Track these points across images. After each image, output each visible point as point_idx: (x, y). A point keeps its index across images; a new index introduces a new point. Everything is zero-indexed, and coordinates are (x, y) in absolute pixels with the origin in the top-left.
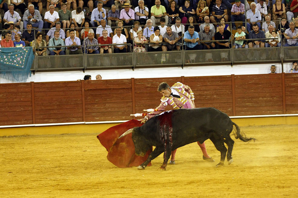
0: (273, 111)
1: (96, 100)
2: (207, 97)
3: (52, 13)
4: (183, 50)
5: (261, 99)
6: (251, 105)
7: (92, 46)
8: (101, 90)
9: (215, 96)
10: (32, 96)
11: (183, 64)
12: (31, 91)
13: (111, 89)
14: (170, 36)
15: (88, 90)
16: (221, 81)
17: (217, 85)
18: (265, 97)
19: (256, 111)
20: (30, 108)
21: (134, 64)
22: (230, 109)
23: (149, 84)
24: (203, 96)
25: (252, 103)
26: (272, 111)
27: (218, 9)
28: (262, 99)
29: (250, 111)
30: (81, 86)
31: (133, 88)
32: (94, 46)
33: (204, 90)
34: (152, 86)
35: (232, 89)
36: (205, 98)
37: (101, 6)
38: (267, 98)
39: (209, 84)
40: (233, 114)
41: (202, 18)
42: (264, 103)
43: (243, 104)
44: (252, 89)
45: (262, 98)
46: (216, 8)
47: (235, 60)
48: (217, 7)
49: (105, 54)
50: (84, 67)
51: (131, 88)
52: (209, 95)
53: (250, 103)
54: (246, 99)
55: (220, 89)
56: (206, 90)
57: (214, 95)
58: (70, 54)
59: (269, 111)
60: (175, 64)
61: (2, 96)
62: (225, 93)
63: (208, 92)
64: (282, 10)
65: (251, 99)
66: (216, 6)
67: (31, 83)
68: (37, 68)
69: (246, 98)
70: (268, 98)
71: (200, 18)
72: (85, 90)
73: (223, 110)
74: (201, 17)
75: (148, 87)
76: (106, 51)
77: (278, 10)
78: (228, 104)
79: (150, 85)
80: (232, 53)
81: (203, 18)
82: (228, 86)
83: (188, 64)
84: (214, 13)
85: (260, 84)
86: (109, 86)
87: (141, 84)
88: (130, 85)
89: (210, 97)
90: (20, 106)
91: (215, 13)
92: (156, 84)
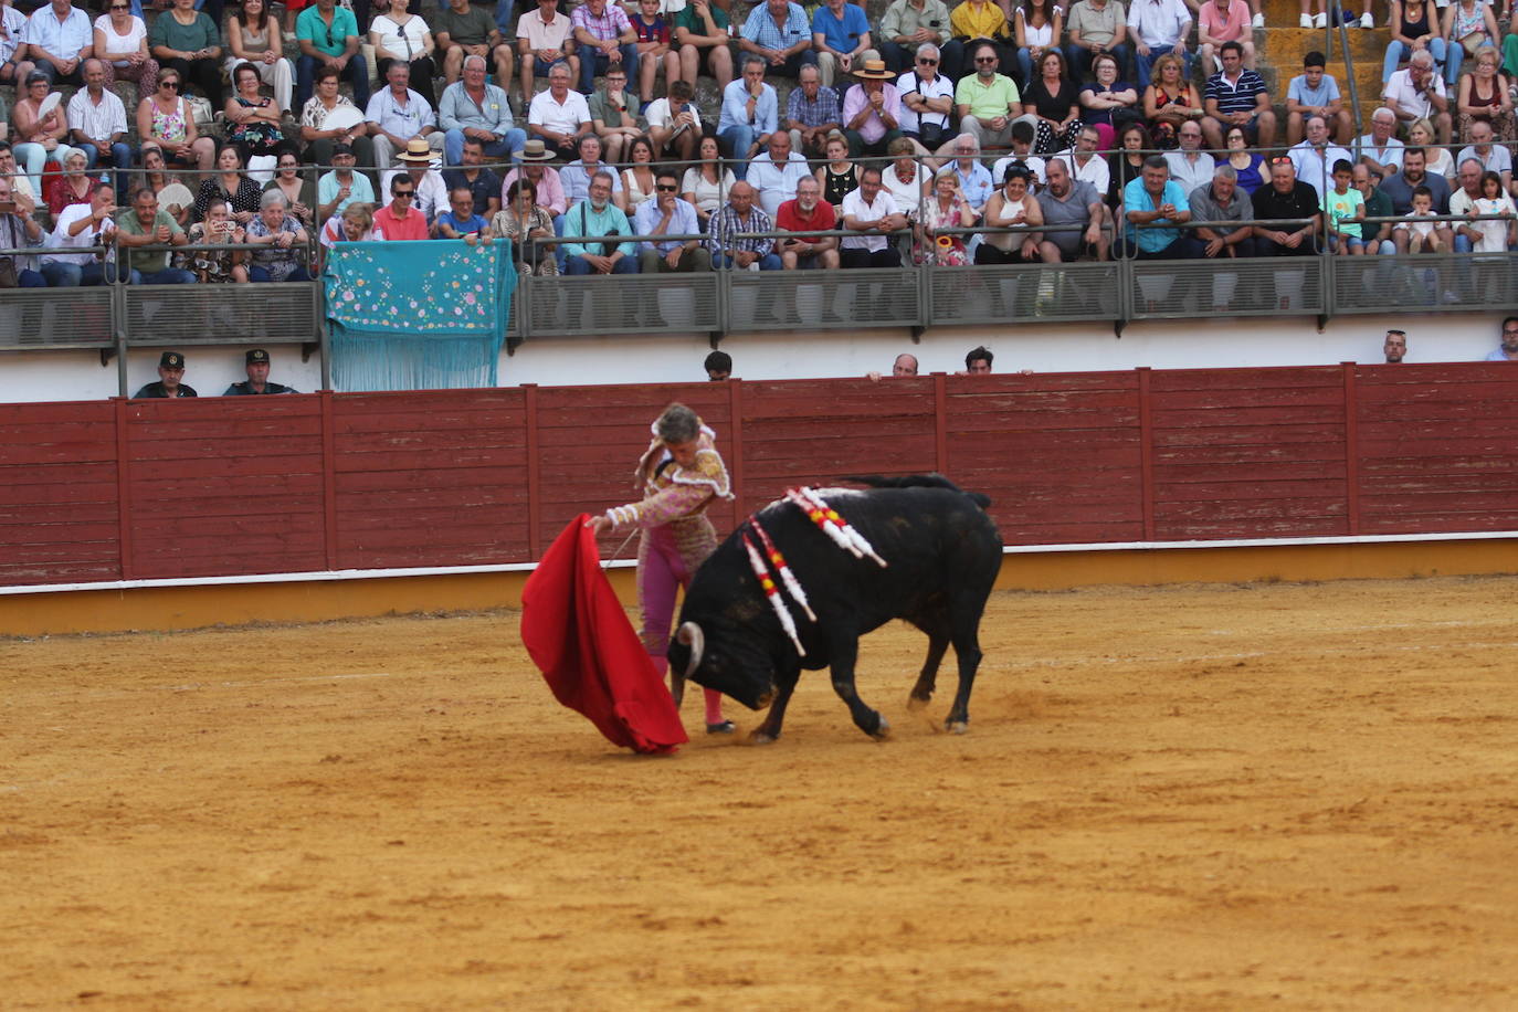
0: (1511, 518)
1: (791, 465)
2: (1241, 456)
3: (560, 97)
4: (1125, 258)
5: (1463, 468)
6: (1424, 489)
7: (748, 238)
8: (810, 421)
9: (1275, 452)
10: (527, 446)
11: (1127, 318)
12: (526, 422)
13: (851, 417)
14: (1063, 199)
15: (756, 422)
16: (1301, 390)
17: (1282, 407)
18: (1479, 458)
19: (1439, 516)
20: (520, 495)
21: (925, 317)
22: (1334, 507)
23: (1003, 399)
24: (1227, 449)
25: (1425, 480)
26: (1510, 514)
27: (1230, 89)
28: (1467, 465)
29: (1417, 516)
30: (731, 404)
31: (940, 416)
32: (755, 238)
33: (1230, 428)
34: (1019, 408)
35: (1345, 424)
36: (1236, 457)
37: (759, 74)
38: (1487, 460)
39: (1249, 401)
40: (1349, 529)
41: (1170, 127)
42: (1477, 484)
43: (1392, 486)
44: (1428, 425)
45: (1470, 462)
46: (1224, 84)
47: (1340, 305)
48: (1229, 83)
49: (804, 272)
50: (722, 327)
51: (935, 415)
52: (1250, 449)
53: (1417, 481)
54: (1399, 466)
55: (1297, 422)
56: (1241, 429)
57: (1273, 448)
58: (660, 271)
59: (1496, 514)
60: (1092, 317)
61: (407, 443)
62: (1318, 438)
63: (1246, 436)
64: (1497, 100)
65: (1424, 465)
66: (1223, 79)
67: (525, 391)
68: (528, 329)
69: (1401, 462)
70: (1492, 464)
71: (1162, 127)
72: (743, 421)
73: (1308, 512)
74: (1164, 121)
75: (1001, 413)
76: (806, 260)
77: (1482, 98)
78: (1327, 487)
79: (1010, 403)
80: (1327, 274)
81: (1177, 129)
82: (1327, 412)
83: (1144, 316)
84: (1213, 103)
85: (1459, 405)
86: (843, 404)
87: (977, 399)
88: (930, 402)
89: (1256, 457)
90: (481, 486)
91: (1219, 104)
92: (1035, 398)
